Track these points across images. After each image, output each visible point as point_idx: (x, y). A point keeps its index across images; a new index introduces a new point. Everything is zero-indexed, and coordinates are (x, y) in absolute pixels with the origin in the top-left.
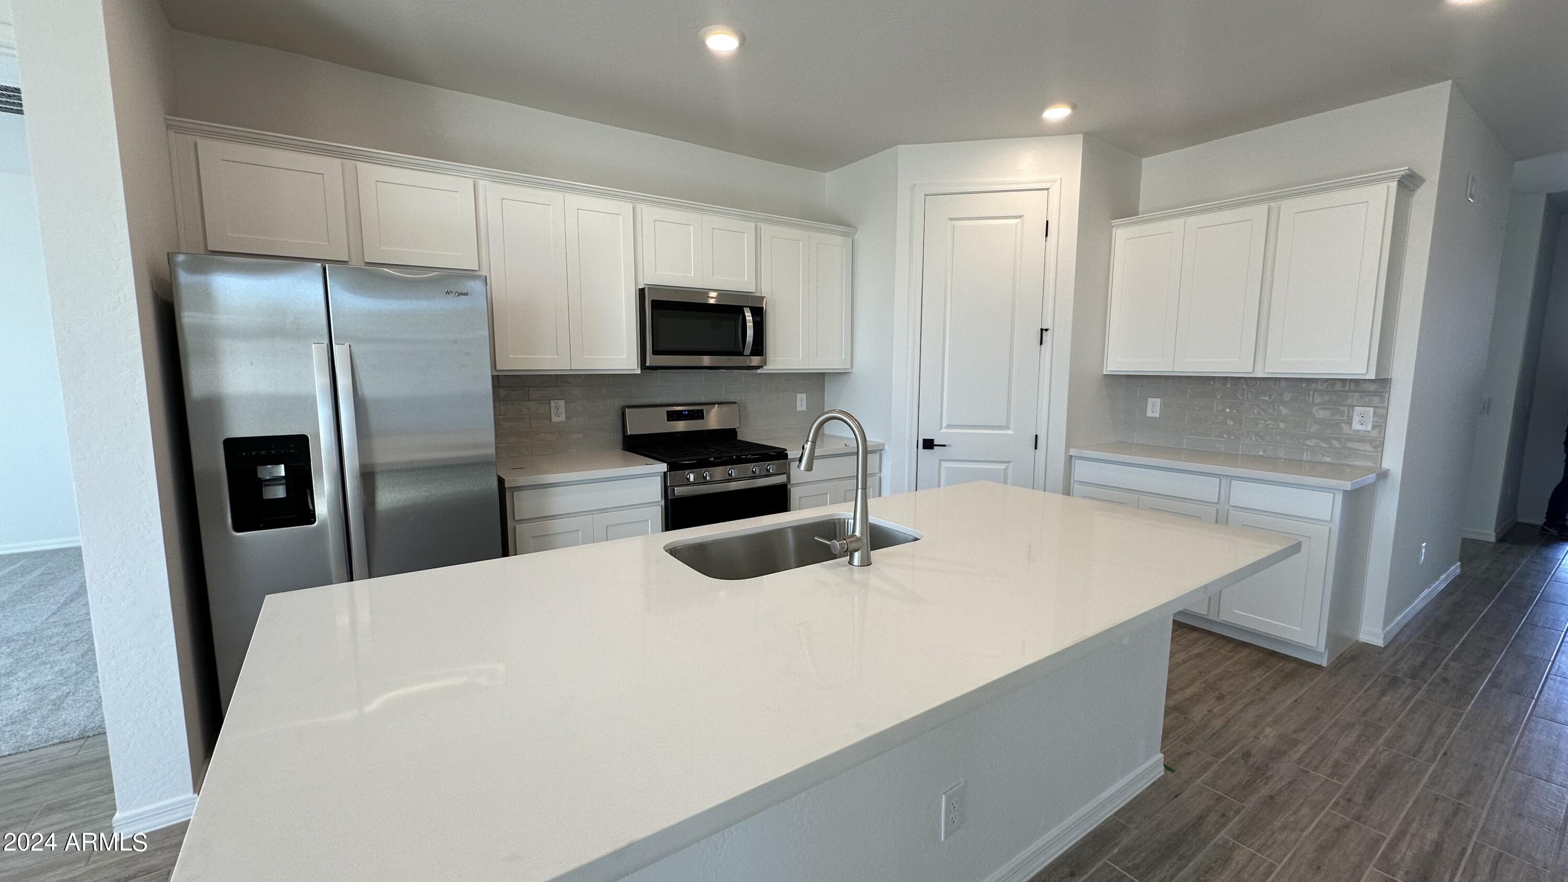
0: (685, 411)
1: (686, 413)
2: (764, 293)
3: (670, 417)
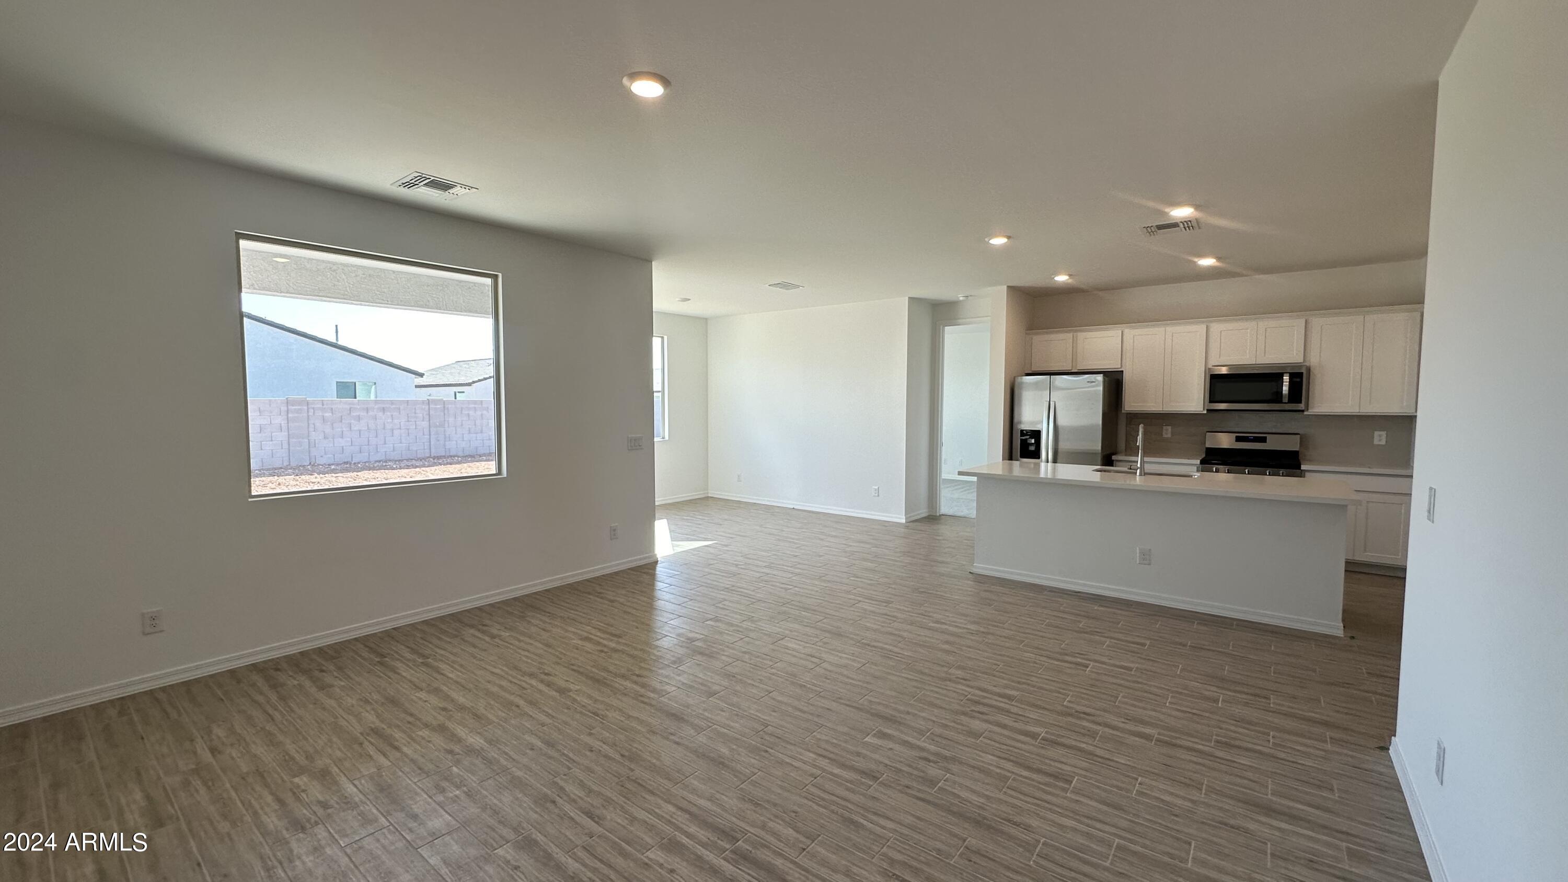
0: (1251, 437)
2: (1313, 361)
3: (1238, 439)
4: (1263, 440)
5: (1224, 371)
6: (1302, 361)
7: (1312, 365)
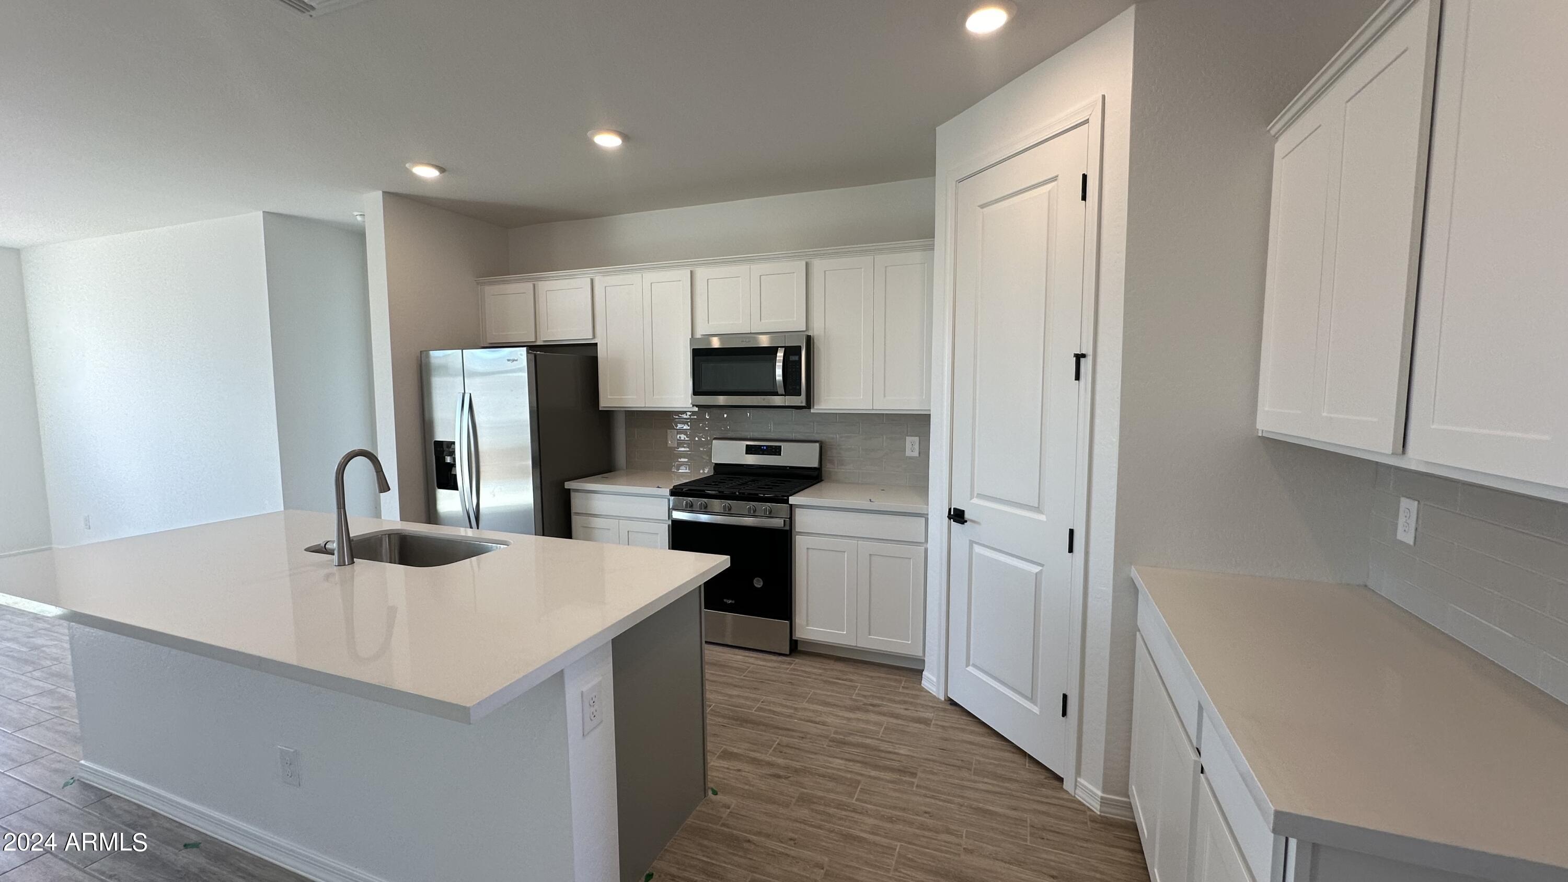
0: (764, 446)
1: (765, 448)
2: (817, 331)
3: (750, 450)
4: (776, 451)
5: (716, 343)
6: (804, 329)
7: (815, 333)
